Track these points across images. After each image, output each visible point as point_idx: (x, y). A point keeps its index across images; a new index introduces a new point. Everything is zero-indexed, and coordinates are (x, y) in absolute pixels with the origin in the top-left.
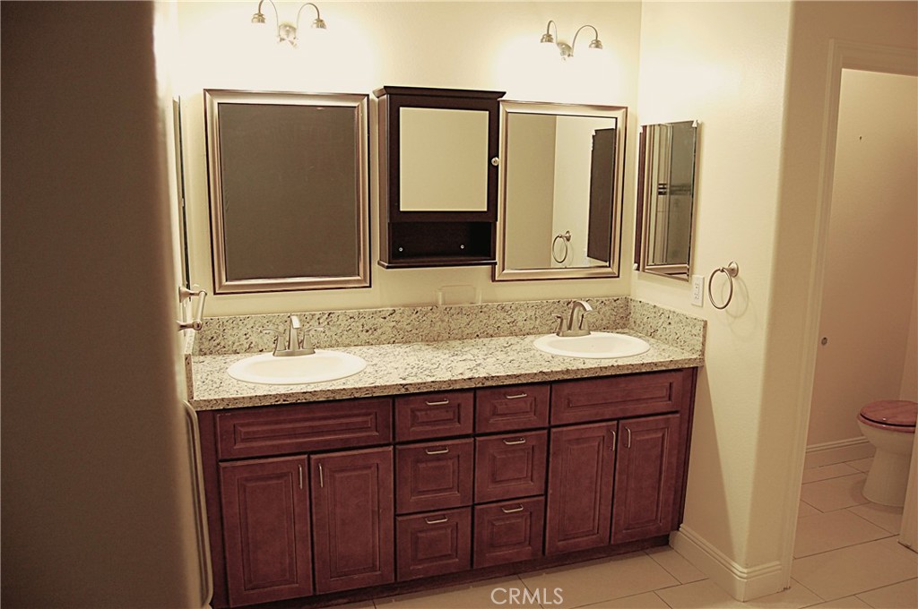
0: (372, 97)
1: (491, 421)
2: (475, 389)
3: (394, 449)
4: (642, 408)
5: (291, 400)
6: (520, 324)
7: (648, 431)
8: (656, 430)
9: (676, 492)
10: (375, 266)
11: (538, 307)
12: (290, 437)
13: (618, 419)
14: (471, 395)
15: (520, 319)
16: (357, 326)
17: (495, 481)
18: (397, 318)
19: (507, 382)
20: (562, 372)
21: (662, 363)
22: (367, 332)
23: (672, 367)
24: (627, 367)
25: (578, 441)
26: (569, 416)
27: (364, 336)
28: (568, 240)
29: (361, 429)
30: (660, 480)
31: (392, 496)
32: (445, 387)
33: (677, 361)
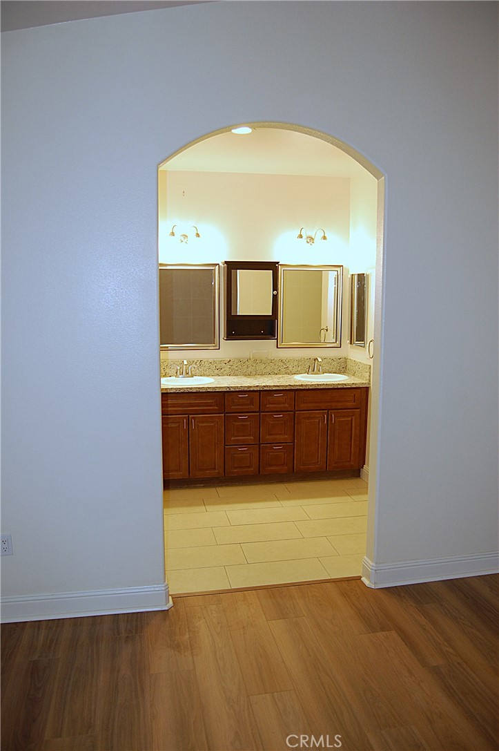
0: (221, 264)
1: (268, 406)
2: (260, 391)
3: (225, 416)
4: (340, 405)
5: (182, 391)
6: (290, 369)
7: (344, 417)
8: (348, 416)
9: (360, 449)
10: (221, 339)
11: (299, 361)
12: (181, 407)
13: (328, 410)
14: (258, 393)
15: (290, 366)
16: (213, 367)
17: (270, 435)
18: (231, 364)
19: (274, 389)
20: (299, 386)
21: (349, 384)
22: (217, 369)
23: (354, 386)
24: (331, 385)
25: (308, 418)
26: (303, 406)
27: (216, 372)
28: (327, 330)
29: (211, 406)
30: (351, 441)
31: (223, 436)
32: (246, 389)
33: (356, 384)
